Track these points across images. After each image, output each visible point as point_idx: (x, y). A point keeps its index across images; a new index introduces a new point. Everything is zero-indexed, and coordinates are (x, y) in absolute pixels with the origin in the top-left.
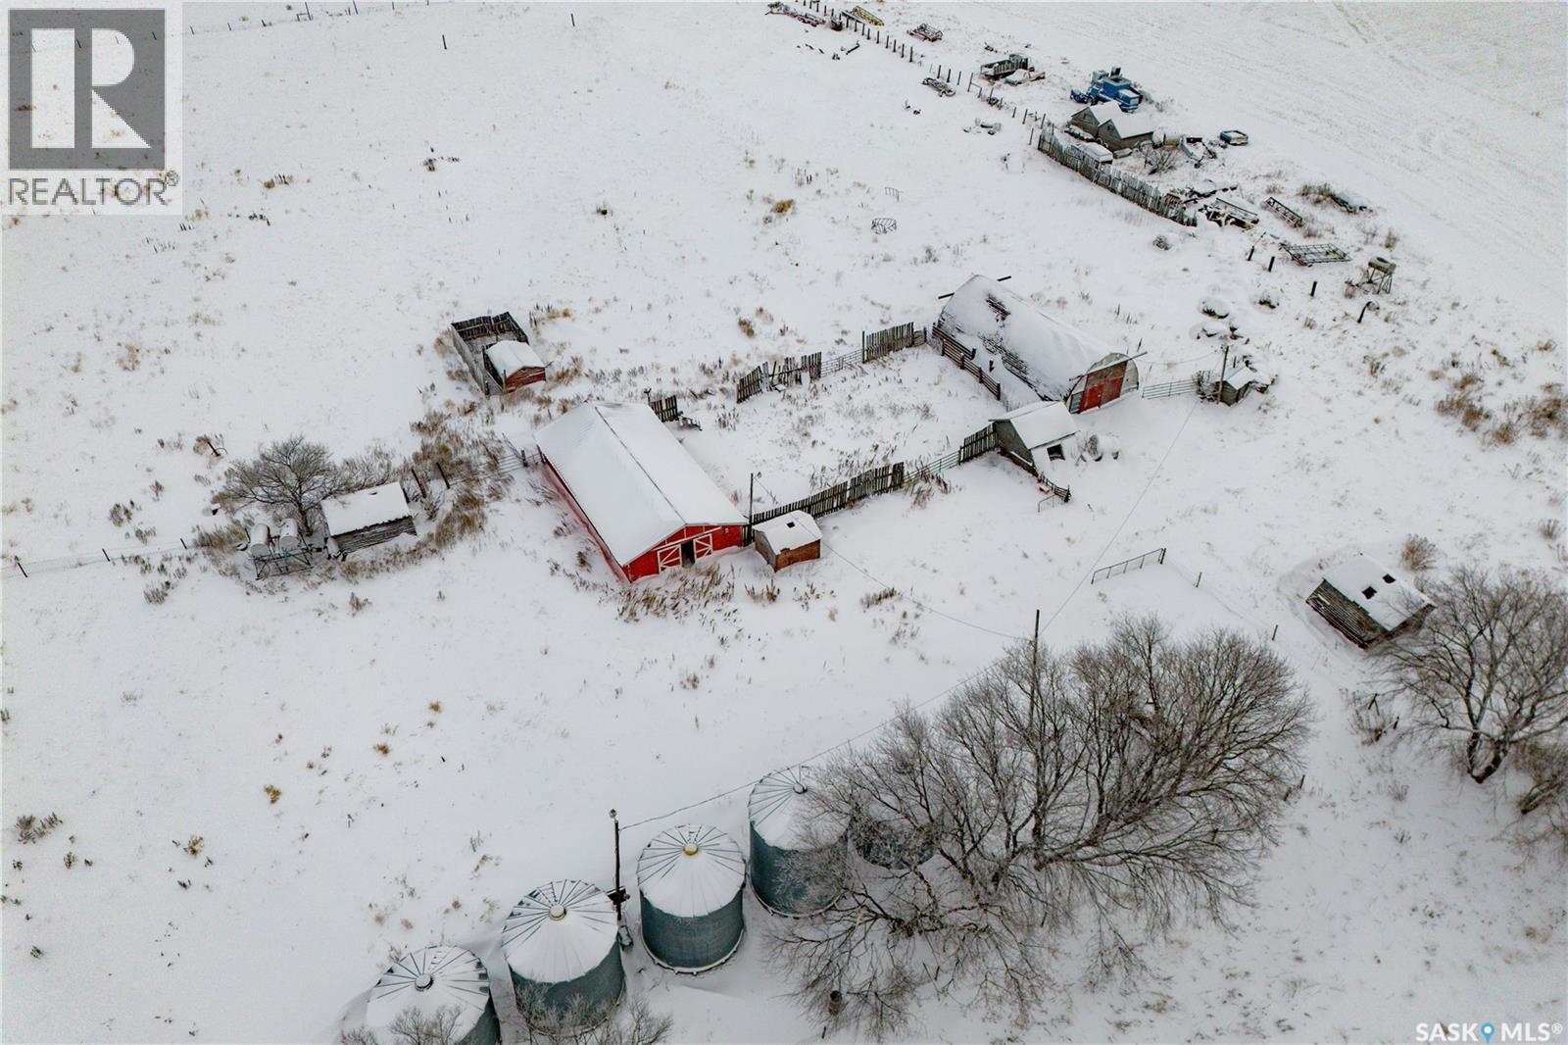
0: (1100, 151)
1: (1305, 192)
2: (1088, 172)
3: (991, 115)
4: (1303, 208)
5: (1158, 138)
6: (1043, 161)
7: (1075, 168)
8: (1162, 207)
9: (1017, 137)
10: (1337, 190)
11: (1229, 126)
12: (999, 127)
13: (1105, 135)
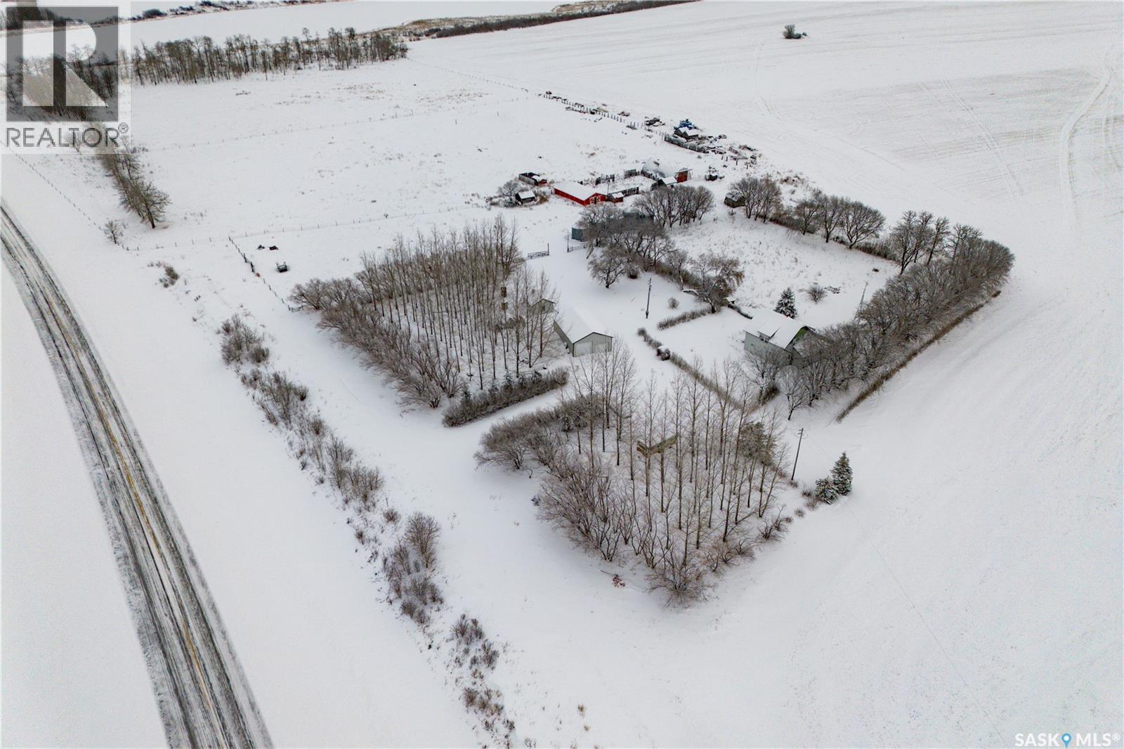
0: (683, 140)
1: (740, 147)
2: (679, 144)
3: (649, 133)
4: (738, 150)
5: (700, 136)
6: (666, 143)
7: (675, 144)
8: (699, 150)
9: (658, 138)
10: (748, 146)
11: (721, 134)
12: (652, 136)
13: (684, 135)
